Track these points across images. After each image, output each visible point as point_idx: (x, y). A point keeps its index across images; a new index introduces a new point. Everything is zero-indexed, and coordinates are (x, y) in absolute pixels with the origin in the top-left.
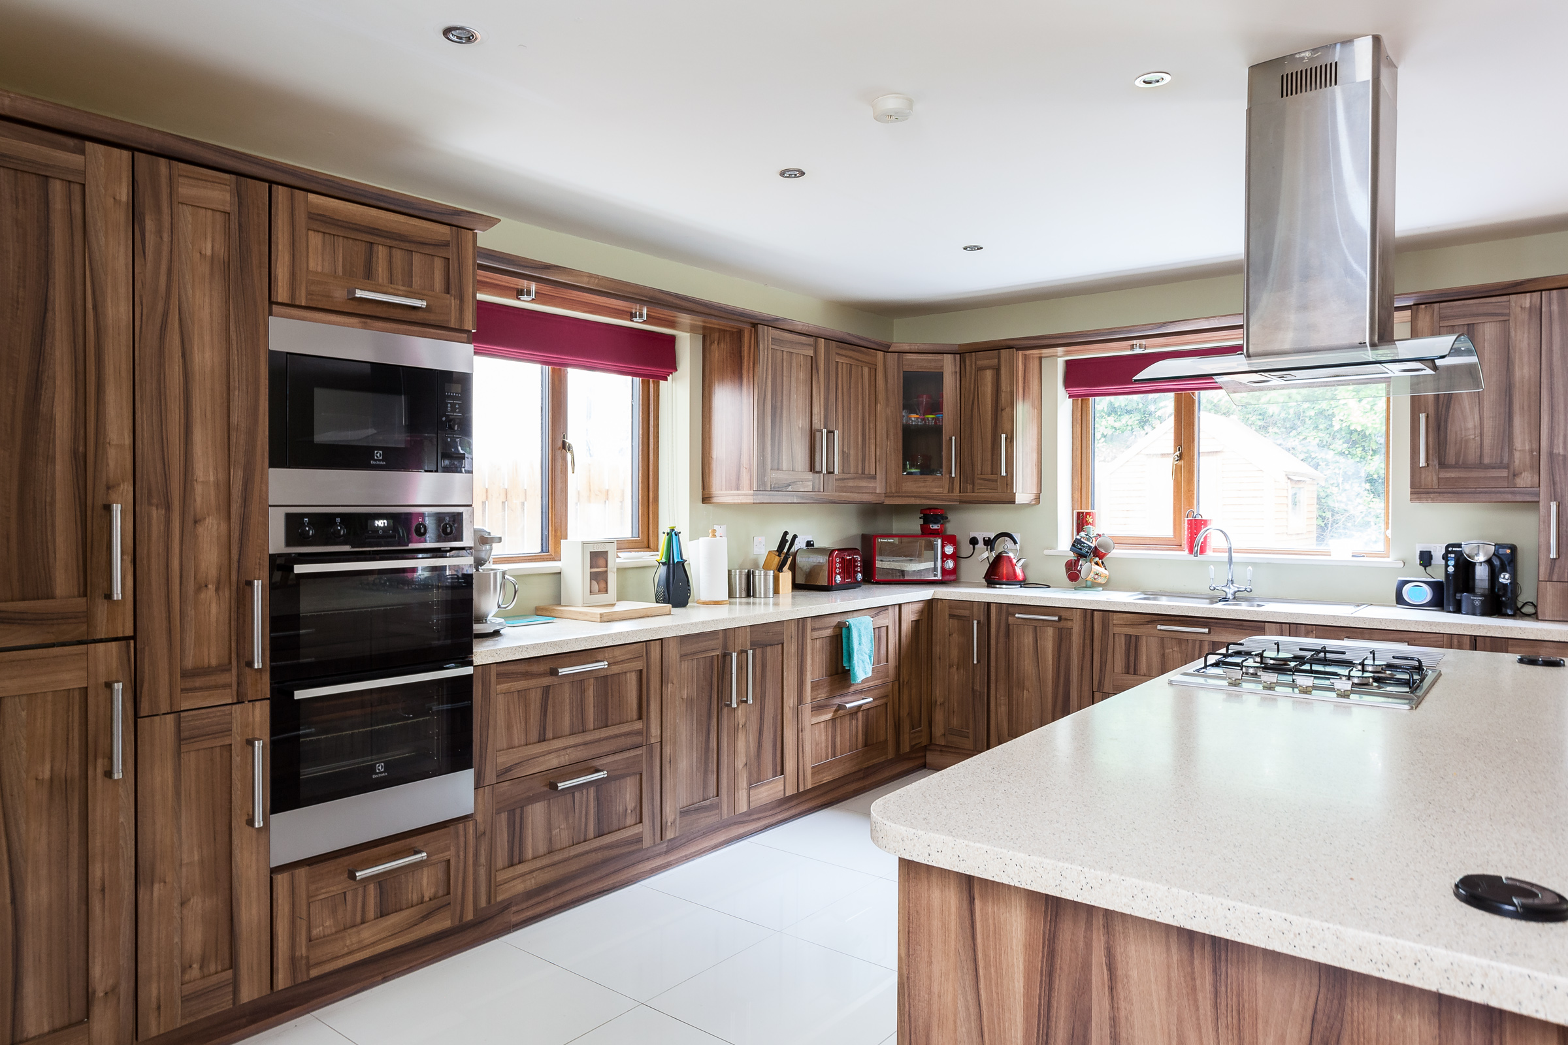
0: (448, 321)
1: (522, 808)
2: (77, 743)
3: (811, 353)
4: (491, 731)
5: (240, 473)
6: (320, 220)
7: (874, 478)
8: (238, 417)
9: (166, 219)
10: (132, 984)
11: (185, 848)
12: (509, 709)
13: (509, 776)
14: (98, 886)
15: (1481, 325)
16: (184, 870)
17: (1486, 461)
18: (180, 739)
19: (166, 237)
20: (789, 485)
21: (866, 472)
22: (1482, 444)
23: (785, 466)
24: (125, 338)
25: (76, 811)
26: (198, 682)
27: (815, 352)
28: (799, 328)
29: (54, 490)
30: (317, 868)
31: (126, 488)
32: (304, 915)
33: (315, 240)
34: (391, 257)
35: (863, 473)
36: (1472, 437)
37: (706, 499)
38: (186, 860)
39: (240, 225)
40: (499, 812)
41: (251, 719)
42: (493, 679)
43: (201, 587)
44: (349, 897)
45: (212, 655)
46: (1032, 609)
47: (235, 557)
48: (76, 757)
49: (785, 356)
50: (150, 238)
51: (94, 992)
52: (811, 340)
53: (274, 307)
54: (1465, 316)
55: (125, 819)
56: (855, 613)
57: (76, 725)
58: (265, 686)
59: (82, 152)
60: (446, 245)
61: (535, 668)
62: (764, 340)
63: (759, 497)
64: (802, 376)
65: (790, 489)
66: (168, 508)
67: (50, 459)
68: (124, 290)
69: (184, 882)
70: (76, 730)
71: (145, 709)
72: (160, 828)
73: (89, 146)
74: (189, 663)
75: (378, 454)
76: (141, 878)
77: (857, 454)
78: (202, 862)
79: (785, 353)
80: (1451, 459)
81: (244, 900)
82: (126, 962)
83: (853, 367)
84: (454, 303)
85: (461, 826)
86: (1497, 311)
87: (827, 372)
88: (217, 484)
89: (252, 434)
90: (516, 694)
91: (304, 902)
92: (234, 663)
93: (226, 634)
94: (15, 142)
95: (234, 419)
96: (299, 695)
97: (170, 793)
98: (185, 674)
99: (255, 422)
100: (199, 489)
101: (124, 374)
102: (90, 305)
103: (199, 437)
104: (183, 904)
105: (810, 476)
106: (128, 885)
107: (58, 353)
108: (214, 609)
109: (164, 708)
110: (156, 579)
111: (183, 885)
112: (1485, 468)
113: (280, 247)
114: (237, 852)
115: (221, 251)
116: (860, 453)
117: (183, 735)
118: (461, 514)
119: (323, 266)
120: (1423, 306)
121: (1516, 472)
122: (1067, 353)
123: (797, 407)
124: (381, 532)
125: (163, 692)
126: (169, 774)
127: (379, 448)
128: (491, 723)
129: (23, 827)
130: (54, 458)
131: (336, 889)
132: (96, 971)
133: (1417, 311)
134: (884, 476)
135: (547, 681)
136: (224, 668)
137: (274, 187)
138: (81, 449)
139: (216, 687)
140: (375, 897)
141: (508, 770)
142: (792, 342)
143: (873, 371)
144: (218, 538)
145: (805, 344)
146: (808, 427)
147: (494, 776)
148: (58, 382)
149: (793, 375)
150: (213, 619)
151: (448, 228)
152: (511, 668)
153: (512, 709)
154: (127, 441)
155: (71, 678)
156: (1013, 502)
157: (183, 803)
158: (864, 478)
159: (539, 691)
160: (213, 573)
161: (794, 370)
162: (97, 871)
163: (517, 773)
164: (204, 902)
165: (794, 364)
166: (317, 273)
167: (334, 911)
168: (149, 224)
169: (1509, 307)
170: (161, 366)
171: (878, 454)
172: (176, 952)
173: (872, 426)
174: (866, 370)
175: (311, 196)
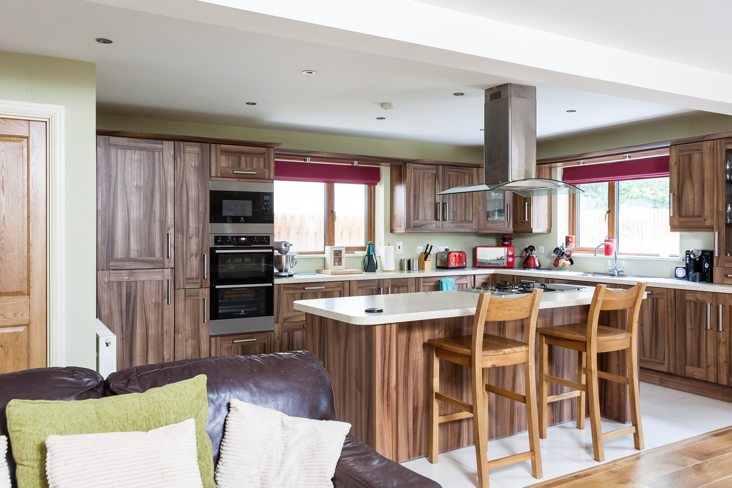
0: (265, 177)
1: (293, 332)
2: (161, 294)
3: (435, 172)
4: (281, 305)
5: (202, 225)
6: (224, 152)
7: (472, 222)
8: (201, 209)
9: (182, 157)
10: (174, 358)
11: (187, 326)
12: (288, 300)
13: (288, 320)
14: (165, 331)
15: (693, 155)
16: (187, 331)
17: (696, 214)
18: (185, 296)
19: (182, 162)
20: (423, 225)
21: (467, 219)
22: (694, 207)
23: (421, 218)
24: (172, 190)
25: (160, 312)
26: (190, 281)
27: (437, 171)
28: (427, 162)
29: (156, 230)
30: (223, 338)
31: (172, 229)
32: (219, 350)
33: (223, 157)
34: (246, 159)
35: (465, 220)
36: (691, 203)
37: (392, 231)
38: (187, 329)
39: (202, 156)
40: (284, 332)
41: (204, 293)
42: (282, 289)
43: (191, 256)
44: (233, 347)
45: (194, 274)
46: (528, 278)
47: (200, 248)
48: (160, 298)
49: (421, 174)
50: (178, 163)
51: (164, 359)
52: (435, 166)
53: (212, 178)
54: (687, 151)
55: (172, 315)
56: (447, 277)
57: (161, 289)
58: (208, 284)
59: (162, 144)
60: (264, 153)
61: (297, 287)
62: (409, 168)
63: (408, 230)
64: (430, 181)
65: (423, 227)
66: (183, 234)
67: (155, 222)
68: (172, 178)
69: (186, 335)
70: (160, 291)
71: (177, 287)
72: (180, 319)
73: (164, 142)
74: (188, 277)
75: (242, 219)
76: (176, 331)
77: (462, 212)
78: (191, 330)
79: (420, 173)
80: (683, 214)
81: (202, 343)
82: (172, 353)
83: (459, 176)
84: (267, 171)
85: (269, 333)
86: (699, 149)
87: (444, 179)
88: (196, 228)
89: (205, 214)
90: (291, 295)
91: (219, 347)
92: (200, 277)
93: (198, 269)
94: (148, 144)
95: (200, 210)
96: (217, 287)
97: (183, 310)
98: (187, 279)
99: (206, 211)
100: (191, 229)
101: (172, 199)
102: (164, 183)
103: (191, 215)
104: (186, 341)
105: (435, 222)
106: (173, 333)
107: (157, 195)
108: (195, 262)
109: (182, 287)
110: (180, 253)
111: (186, 336)
112: (695, 217)
113: (213, 161)
114: (200, 329)
115: (197, 164)
116: (463, 212)
117: (186, 295)
118: (269, 237)
119: (225, 165)
120: (673, 146)
121: (706, 219)
122: (564, 165)
123: (427, 194)
124: (243, 241)
125: (182, 283)
126: (183, 305)
127: (242, 217)
128: (281, 303)
129: (148, 313)
130: (156, 222)
131: (229, 345)
132: (165, 353)
133: (671, 148)
134: (477, 221)
135: (302, 291)
136: (197, 278)
137: (211, 144)
138: (162, 219)
139: (195, 283)
140: (241, 350)
141: (288, 319)
142: (424, 168)
143: (471, 177)
144: (196, 242)
145: (431, 169)
146: (433, 202)
147: (282, 320)
148: (157, 203)
149: (425, 181)
150: (195, 265)
151: (265, 148)
152: (289, 286)
153: (289, 299)
154: (173, 217)
155: (159, 277)
156: (532, 232)
157: (186, 313)
158: (466, 222)
159: (299, 295)
160: (194, 252)
161: (426, 180)
162: (165, 327)
163: (291, 320)
164: (192, 341)
165: (426, 177)
166: (223, 167)
167: (228, 351)
168: (178, 160)
169: (702, 147)
170: (181, 197)
171: (474, 211)
172: (185, 353)
173: (470, 200)
174: (467, 177)
175: (222, 145)
